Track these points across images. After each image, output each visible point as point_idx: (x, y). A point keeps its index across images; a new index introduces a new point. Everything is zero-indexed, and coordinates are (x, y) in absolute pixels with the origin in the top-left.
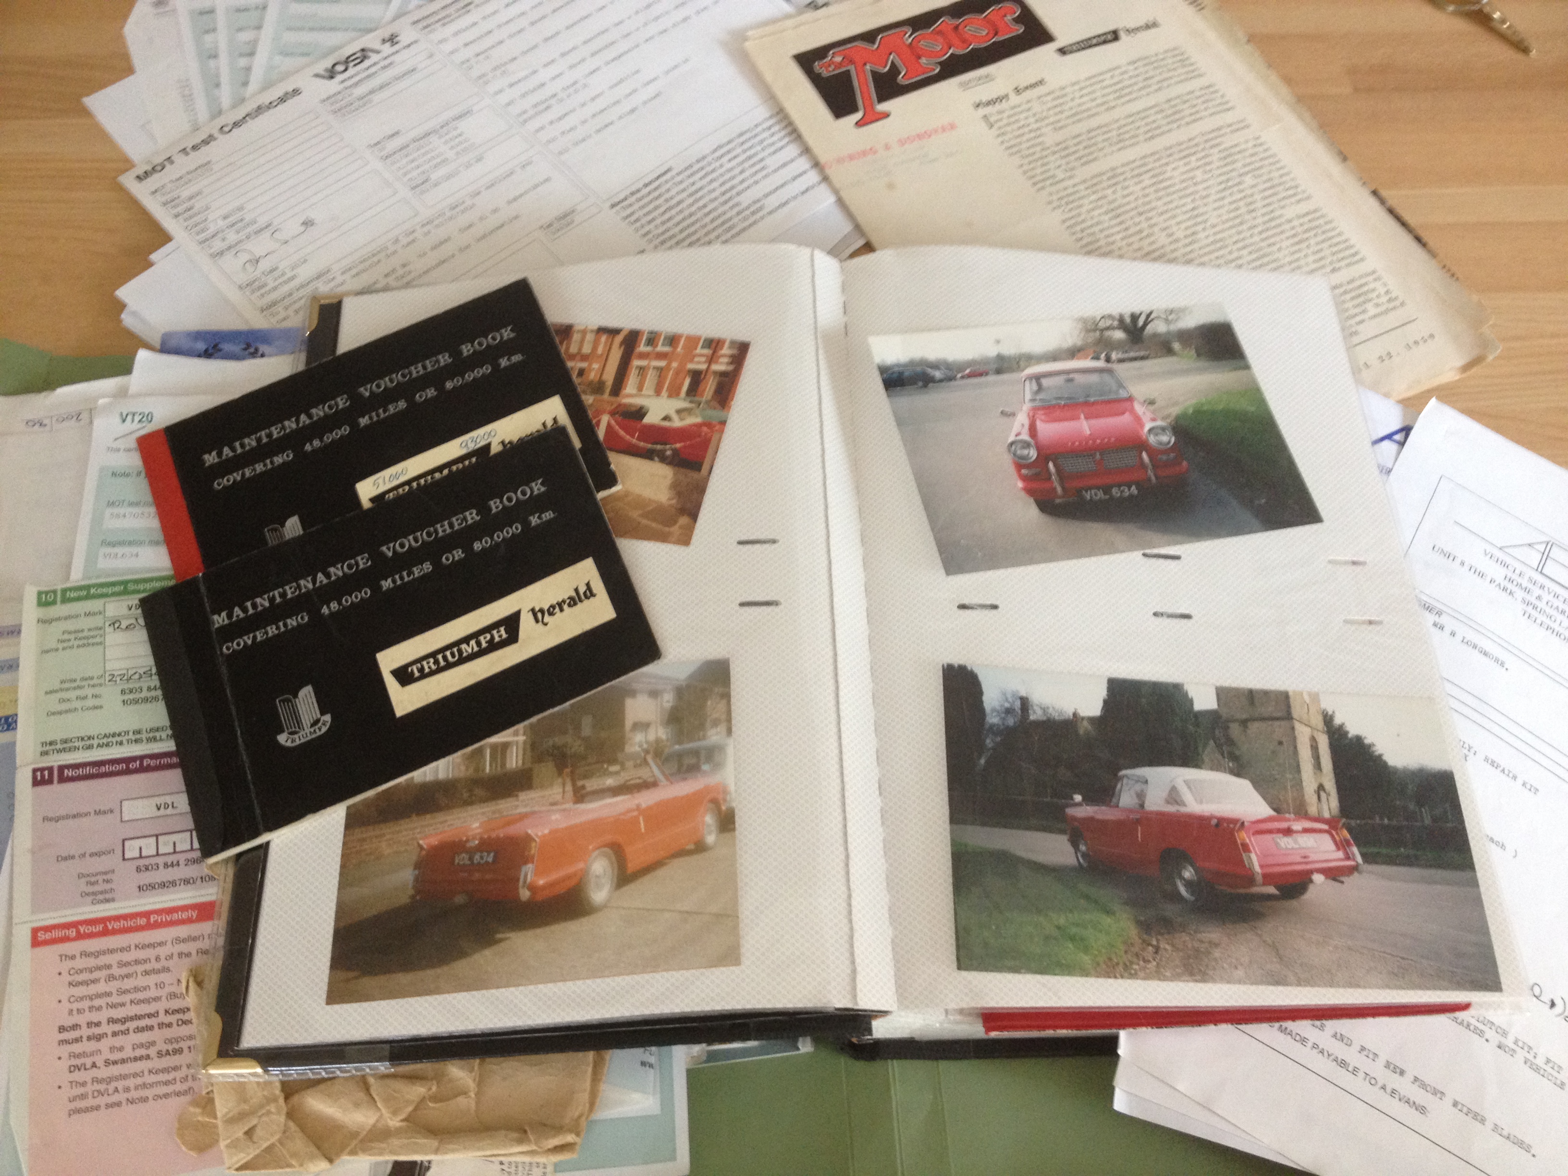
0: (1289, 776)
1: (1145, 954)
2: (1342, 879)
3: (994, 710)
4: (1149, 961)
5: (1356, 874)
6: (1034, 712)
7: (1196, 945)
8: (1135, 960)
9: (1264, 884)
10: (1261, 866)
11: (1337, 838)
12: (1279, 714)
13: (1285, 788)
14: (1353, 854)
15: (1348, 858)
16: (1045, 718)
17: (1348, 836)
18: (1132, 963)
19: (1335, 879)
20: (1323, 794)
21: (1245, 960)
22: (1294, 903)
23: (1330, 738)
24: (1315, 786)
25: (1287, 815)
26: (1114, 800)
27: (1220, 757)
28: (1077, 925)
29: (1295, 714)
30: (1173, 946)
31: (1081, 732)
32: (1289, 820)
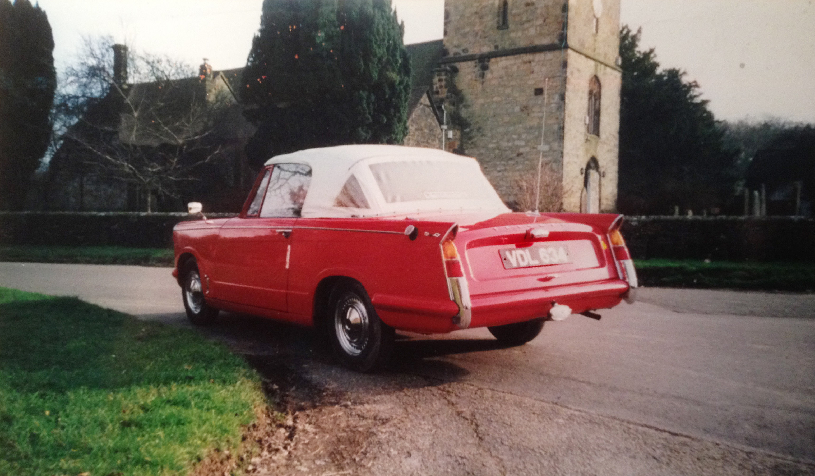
0: (543, 147)
1: (272, 440)
2: (598, 312)
3: (71, 72)
4: (277, 450)
5: (623, 302)
6: (137, 71)
7: (353, 421)
8: (257, 450)
9: (473, 325)
10: (473, 297)
11: (604, 246)
12: (546, 41)
13: (534, 168)
14: (624, 270)
15: (615, 278)
16: (152, 79)
17: (622, 243)
18: (250, 454)
19: (586, 313)
20: (594, 175)
21: (425, 442)
22: (516, 352)
23: (624, 78)
24: (583, 162)
25: (529, 213)
26: (254, 207)
27: (435, 123)
28: (175, 403)
29: (572, 41)
30: (317, 426)
31: (211, 97)
32: (529, 220)
